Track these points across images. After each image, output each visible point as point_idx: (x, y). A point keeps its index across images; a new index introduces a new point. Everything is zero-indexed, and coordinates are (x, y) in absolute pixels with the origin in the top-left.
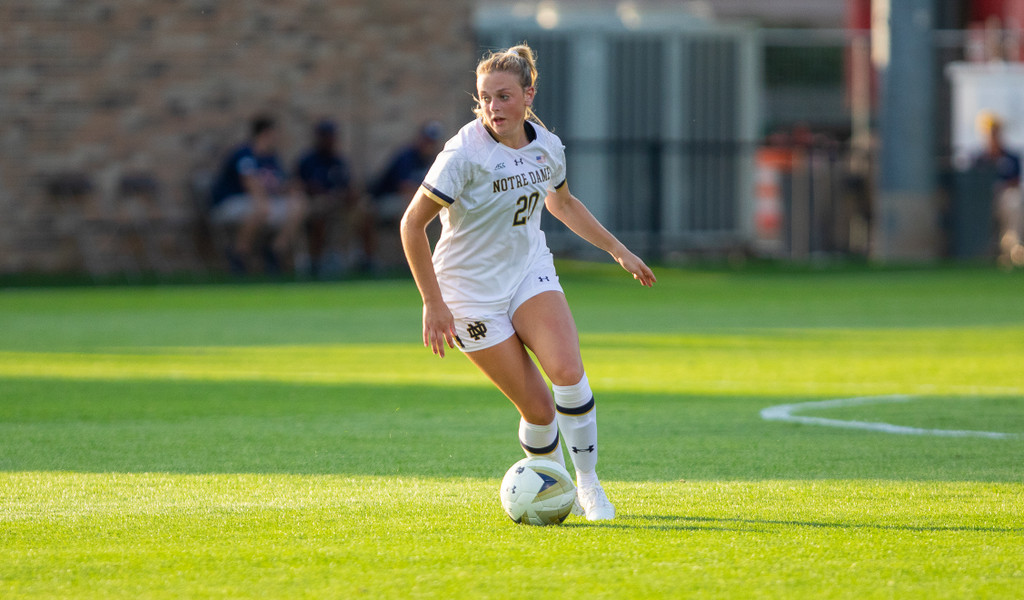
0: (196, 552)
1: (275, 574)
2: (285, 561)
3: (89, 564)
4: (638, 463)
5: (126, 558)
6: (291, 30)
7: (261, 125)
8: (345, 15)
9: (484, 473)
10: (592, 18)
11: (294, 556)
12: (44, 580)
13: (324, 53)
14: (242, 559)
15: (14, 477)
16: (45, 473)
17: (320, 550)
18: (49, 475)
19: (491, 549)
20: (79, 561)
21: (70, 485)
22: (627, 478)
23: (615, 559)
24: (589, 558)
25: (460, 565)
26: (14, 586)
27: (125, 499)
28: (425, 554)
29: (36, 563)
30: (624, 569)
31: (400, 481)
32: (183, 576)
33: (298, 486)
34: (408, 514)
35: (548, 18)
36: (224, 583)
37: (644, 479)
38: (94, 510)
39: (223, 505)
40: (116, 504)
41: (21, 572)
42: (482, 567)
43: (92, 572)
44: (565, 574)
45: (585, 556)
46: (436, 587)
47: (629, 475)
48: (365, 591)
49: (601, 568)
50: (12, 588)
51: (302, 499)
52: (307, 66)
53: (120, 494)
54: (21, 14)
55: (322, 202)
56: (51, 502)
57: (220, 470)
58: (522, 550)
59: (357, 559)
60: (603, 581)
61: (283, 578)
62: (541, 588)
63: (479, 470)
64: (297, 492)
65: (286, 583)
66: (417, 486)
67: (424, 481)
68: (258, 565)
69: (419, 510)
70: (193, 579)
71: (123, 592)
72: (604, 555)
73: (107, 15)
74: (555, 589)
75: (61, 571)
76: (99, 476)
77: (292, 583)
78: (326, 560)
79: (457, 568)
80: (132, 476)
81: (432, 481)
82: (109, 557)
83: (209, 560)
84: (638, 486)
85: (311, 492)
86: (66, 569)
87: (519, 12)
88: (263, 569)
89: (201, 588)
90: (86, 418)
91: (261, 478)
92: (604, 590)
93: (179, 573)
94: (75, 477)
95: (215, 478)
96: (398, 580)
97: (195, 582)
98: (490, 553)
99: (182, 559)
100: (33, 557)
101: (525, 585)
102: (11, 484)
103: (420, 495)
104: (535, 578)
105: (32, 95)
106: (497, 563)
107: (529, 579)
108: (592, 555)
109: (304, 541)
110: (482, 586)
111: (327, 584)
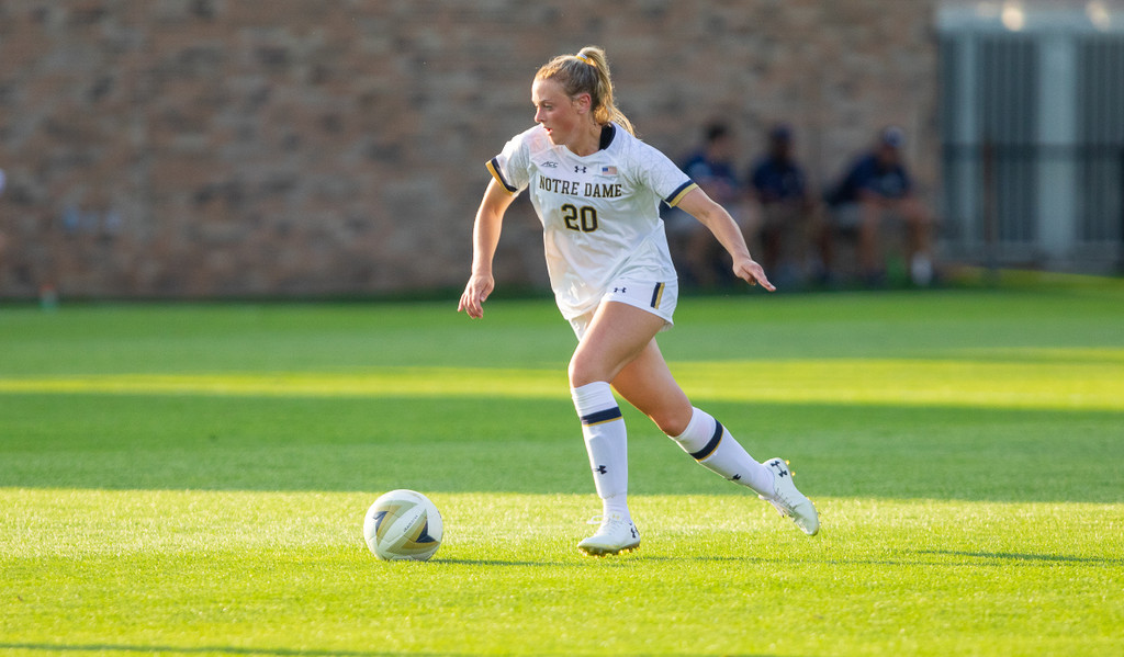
0: (644, 577)
1: (727, 599)
2: (738, 587)
3: (533, 590)
4: (1107, 484)
5: (571, 583)
6: (744, 31)
7: (716, 132)
8: (802, 16)
9: (946, 494)
10: (1060, 18)
11: (746, 581)
12: (486, 607)
13: (780, 56)
14: (692, 584)
15: (455, 499)
16: (487, 494)
17: (774, 575)
18: (491, 497)
19: (953, 574)
20: (522, 586)
21: (513, 507)
22: (1096, 499)
23: (1084, 584)
24: (1056, 583)
25: (920, 591)
26: (454, 613)
27: (571, 522)
28: (884, 579)
29: (478, 588)
30: (1092, 595)
31: (858, 502)
32: (631, 603)
33: (751, 508)
34: (866, 538)
35: (1014, 18)
36: (673, 610)
37: (1113, 501)
38: (537, 533)
39: (672, 528)
40: (561, 527)
41: (462, 598)
42: (943, 593)
43: (536, 599)
44: (1030, 600)
45: (1051, 581)
46: (896, 614)
47: (1098, 497)
48: (821, 618)
49: (1069, 593)
50: (453, 615)
51: (755, 522)
52: (761, 69)
53: (565, 516)
54: (462, 16)
55: (778, 211)
56: (494, 525)
57: (669, 491)
58: (986, 575)
59: (813, 585)
60: (1070, 608)
61: (735, 604)
62: (1005, 615)
63: (941, 491)
64: (750, 514)
65: (739, 610)
66: (875, 507)
67: (882, 503)
68: (709, 590)
69: (877, 533)
70: (641, 605)
71: (568, 619)
72: (1071, 580)
73: (553, 18)
74: (1020, 616)
75: (504, 597)
76: (543, 497)
77: (745, 610)
78: (780, 585)
79: (917, 594)
80: (577, 497)
81: (891, 503)
82: (553, 582)
83: (658, 586)
84: (1107, 507)
85: (764, 515)
86: (509, 595)
87: (983, 13)
88: (714, 596)
89: (650, 615)
90: (530, 437)
91: (712, 500)
92: (1071, 617)
93: (627, 599)
94: (518, 499)
95: (664, 499)
96: (856, 606)
97: (643, 609)
98: (951, 578)
99: (629, 585)
100: (475, 583)
101: (988, 612)
102: (451, 506)
103: (879, 517)
104: (998, 604)
105: (474, 100)
106: (959, 589)
107: (993, 605)
108: (1058, 580)
109: (757, 566)
110: (943, 612)
111: (781, 610)
